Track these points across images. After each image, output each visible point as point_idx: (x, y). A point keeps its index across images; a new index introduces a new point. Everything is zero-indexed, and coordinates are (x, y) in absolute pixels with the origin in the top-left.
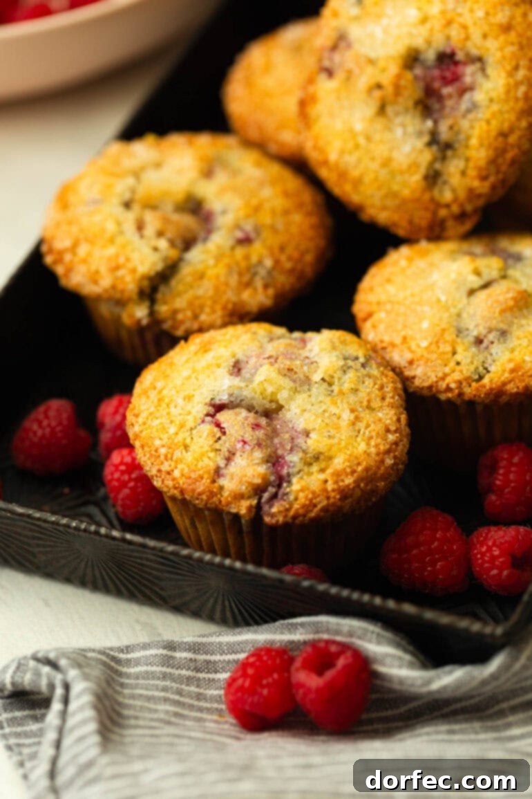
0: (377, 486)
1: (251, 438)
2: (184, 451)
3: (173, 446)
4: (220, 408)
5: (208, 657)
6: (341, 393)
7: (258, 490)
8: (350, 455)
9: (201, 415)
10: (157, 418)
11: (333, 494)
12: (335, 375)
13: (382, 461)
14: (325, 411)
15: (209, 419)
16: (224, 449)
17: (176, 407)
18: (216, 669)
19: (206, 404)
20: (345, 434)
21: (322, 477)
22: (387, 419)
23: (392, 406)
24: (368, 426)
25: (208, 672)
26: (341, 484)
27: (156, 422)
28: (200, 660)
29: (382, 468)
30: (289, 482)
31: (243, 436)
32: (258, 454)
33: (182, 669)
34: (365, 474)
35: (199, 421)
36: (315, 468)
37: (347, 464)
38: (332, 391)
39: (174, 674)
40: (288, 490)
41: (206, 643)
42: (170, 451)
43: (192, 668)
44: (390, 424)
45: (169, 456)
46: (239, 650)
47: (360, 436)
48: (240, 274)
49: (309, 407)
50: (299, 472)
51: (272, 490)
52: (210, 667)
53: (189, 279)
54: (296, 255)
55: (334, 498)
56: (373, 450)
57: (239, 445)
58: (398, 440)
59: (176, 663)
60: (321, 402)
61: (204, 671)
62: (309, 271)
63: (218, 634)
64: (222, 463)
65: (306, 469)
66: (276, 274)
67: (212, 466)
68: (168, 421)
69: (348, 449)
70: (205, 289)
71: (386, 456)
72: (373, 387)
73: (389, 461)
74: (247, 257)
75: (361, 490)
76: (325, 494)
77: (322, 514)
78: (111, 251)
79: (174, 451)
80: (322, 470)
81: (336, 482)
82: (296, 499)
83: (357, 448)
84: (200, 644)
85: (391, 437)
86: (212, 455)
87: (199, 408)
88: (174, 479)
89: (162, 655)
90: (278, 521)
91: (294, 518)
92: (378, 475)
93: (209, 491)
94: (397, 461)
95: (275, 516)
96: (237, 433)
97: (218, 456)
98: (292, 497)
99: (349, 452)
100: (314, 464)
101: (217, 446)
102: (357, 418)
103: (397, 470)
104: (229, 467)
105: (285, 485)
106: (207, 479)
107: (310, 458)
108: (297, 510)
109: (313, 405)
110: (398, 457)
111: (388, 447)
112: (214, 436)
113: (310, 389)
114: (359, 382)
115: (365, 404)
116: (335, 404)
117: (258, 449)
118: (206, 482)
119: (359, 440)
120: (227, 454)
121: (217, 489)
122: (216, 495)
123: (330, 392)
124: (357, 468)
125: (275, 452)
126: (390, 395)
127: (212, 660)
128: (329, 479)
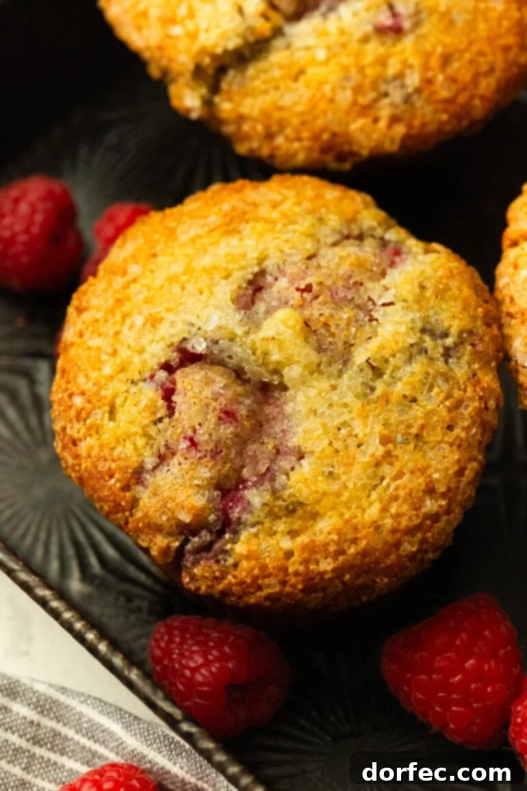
0: (375, 582)
1: (206, 437)
2: (107, 415)
3: (94, 401)
4: (188, 358)
5: (59, 727)
6: (386, 399)
7: (186, 531)
8: (347, 522)
9: (154, 363)
10: (100, 335)
11: (293, 580)
12: (391, 360)
13: (397, 545)
14: (345, 424)
15: (162, 375)
16: (161, 441)
17: (131, 327)
18: (64, 749)
19: (171, 345)
20: (355, 477)
21: (286, 544)
22: (437, 471)
23: (459, 445)
24: (399, 475)
25: (52, 750)
26: (312, 567)
27: (95, 342)
28: (46, 727)
29: (393, 557)
30: (236, 533)
31: (195, 431)
32: (205, 473)
33: (13, 733)
34: (358, 561)
35: (147, 374)
36: (281, 526)
37: (335, 537)
38: (373, 389)
40: (229, 547)
41: (63, 703)
42: (88, 406)
43: (28, 736)
44: (438, 481)
45: (84, 414)
46: (101, 740)
47: (379, 490)
48: (358, 90)
49: (323, 408)
50: (258, 523)
51: (206, 536)
52: (57, 742)
53: (277, 73)
54: (466, 76)
55: (294, 586)
56: (388, 522)
57: (184, 445)
58: (441, 511)
60: (346, 405)
61: (46, 745)
62: (478, 108)
63: (82, 699)
64: (150, 462)
65: (267, 523)
66: (419, 102)
67: (134, 461)
68: (110, 350)
69: (349, 508)
70: (295, 98)
71: (406, 538)
72: (442, 402)
73: (409, 547)
74: (382, 62)
75: (344, 583)
76: (281, 576)
77: (267, 604)
79: (94, 408)
80: (293, 534)
81: (306, 562)
82: (236, 565)
83: (364, 511)
84: (55, 702)
85: (430, 505)
86: (141, 442)
87: (158, 351)
88: (76, 456)
90: (198, 589)
91: (225, 593)
92: (382, 566)
93: (114, 501)
94: (424, 546)
95: (198, 580)
96: (189, 419)
97: (148, 448)
98: (230, 561)
99: (347, 516)
100: (284, 520)
101: (153, 431)
102: (388, 454)
103: (422, 559)
104: (158, 473)
105: (227, 536)
106: (118, 480)
107: (280, 507)
108: (230, 584)
109: (331, 405)
110: (431, 540)
111: (417, 521)
112: (154, 413)
113: (340, 374)
114: (424, 385)
115: (414, 431)
116: (364, 417)
117: (209, 461)
118: (115, 484)
119: (374, 495)
120: (163, 450)
121: (127, 502)
122: (124, 511)
123: (368, 391)
124: (349, 547)
125: (238, 471)
126: (466, 424)
127: (63, 734)
128: (296, 554)
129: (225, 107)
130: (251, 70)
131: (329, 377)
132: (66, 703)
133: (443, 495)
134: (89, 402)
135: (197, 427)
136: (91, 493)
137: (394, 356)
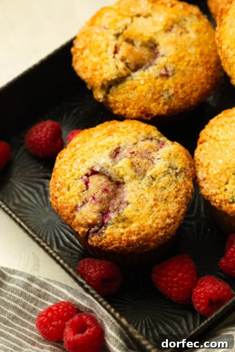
0: (149, 244)
1: (98, 197)
2: (67, 190)
3: (63, 185)
4: (94, 172)
5: (47, 292)
6: (156, 187)
7: (90, 226)
8: (141, 225)
9: (83, 174)
10: (66, 165)
11: (123, 242)
12: (159, 176)
13: (157, 233)
14: (142, 194)
15: (85, 177)
16: (84, 198)
17: (76, 163)
18: (48, 299)
19: (89, 168)
20: (145, 211)
21: (122, 231)
22: (171, 210)
23: (179, 203)
24: (159, 211)
25: (44, 299)
26: (130, 238)
27: (64, 167)
28: (43, 292)
29: (156, 236)
30: (106, 227)
31: (94, 195)
32: (97, 207)
33: (32, 293)
34: (144, 237)
35: (80, 177)
36: (120, 225)
37: (137, 229)
38: (152, 184)
39: (27, 294)
40: (103, 231)
41: (48, 284)
42: (61, 187)
43: (37, 294)
44: (171, 213)
45: (60, 189)
46: (60, 295)
47: (152, 215)
48: (153, 94)
49: (136, 189)
50: (113, 224)
51: (96, 228)
52: (46, 297)
53: (128, 88)
54: (189, 91)
55: (123, 244)
56: (155, 225)
57: (91, 199)
58: (172, 223)
59: (30, 289)
60: (143, 189)
61: (42, 297)
62: (192, 102)
63: (55, 282)
65: (116, 224)
66: (173, 99)
67: (75, 204)
68: (69, 170)
69: (142, 220)
70: (133, 96)
71: (160, 231)
72: (174, 189)
73: (161, 234)
74: (162, 85)
75: (139, 244)
76: (119, 241)
77: (115, 250)
78: (96, 59)
79: (63, 187)
80: (124, 228)
81: (128, 237)
82: (105, 237)
83: (147, 221)
84: (46, 284)
85: (168, 221)
86: (77, 198)
87: (84, 170)
88: (57, 202)
89: (25, 282)
90: (93, 245)
91: (101, 246)
92: (152, 239)
93: (68, 216)
94: (166, 234)
95: (93, 242)
96: (93, 191)
97: (79, 200)
98: (104, 236)
99: (141, 223)
100: (121, 223)
101: (81, 194)
102: (156, 204)
103: (165, 238)
104: (82, 208)
105: (103, 228)
106: (70, 210)
107: (120, 219)
108: (103, 243)
109: (138, 189)
110: (168, 232)
111: (164, 226)
112: (82, 189)
113: (142, 179)
114: (168, 183)
115: (164, 197)
116: (149, 192)
117: (98, 204)
118: (68, 211)
119: (151, 217)
120: (84, 200)
121: (72, 217)
122: (71, 219)
123: (150, 185)
124: (142, 232)
125: (108, 208)
126: (181, 196)
127: (48, 294)
128: (125, 234)
129: (111, 98)
130: (120, 87)
131: (138, 180)
132: (50, 284)
133: (173, 218)
134: (61, 185)
135: (95, 193)
136: (60, 213)
137: (159, 174)
